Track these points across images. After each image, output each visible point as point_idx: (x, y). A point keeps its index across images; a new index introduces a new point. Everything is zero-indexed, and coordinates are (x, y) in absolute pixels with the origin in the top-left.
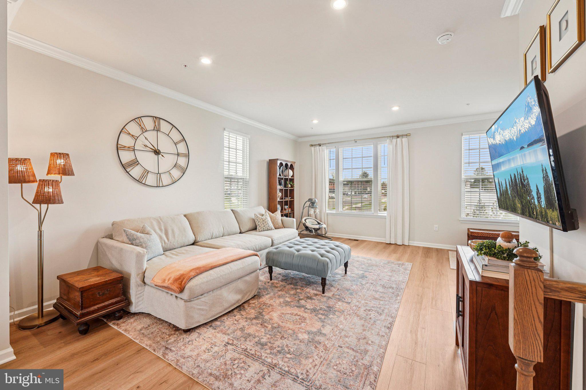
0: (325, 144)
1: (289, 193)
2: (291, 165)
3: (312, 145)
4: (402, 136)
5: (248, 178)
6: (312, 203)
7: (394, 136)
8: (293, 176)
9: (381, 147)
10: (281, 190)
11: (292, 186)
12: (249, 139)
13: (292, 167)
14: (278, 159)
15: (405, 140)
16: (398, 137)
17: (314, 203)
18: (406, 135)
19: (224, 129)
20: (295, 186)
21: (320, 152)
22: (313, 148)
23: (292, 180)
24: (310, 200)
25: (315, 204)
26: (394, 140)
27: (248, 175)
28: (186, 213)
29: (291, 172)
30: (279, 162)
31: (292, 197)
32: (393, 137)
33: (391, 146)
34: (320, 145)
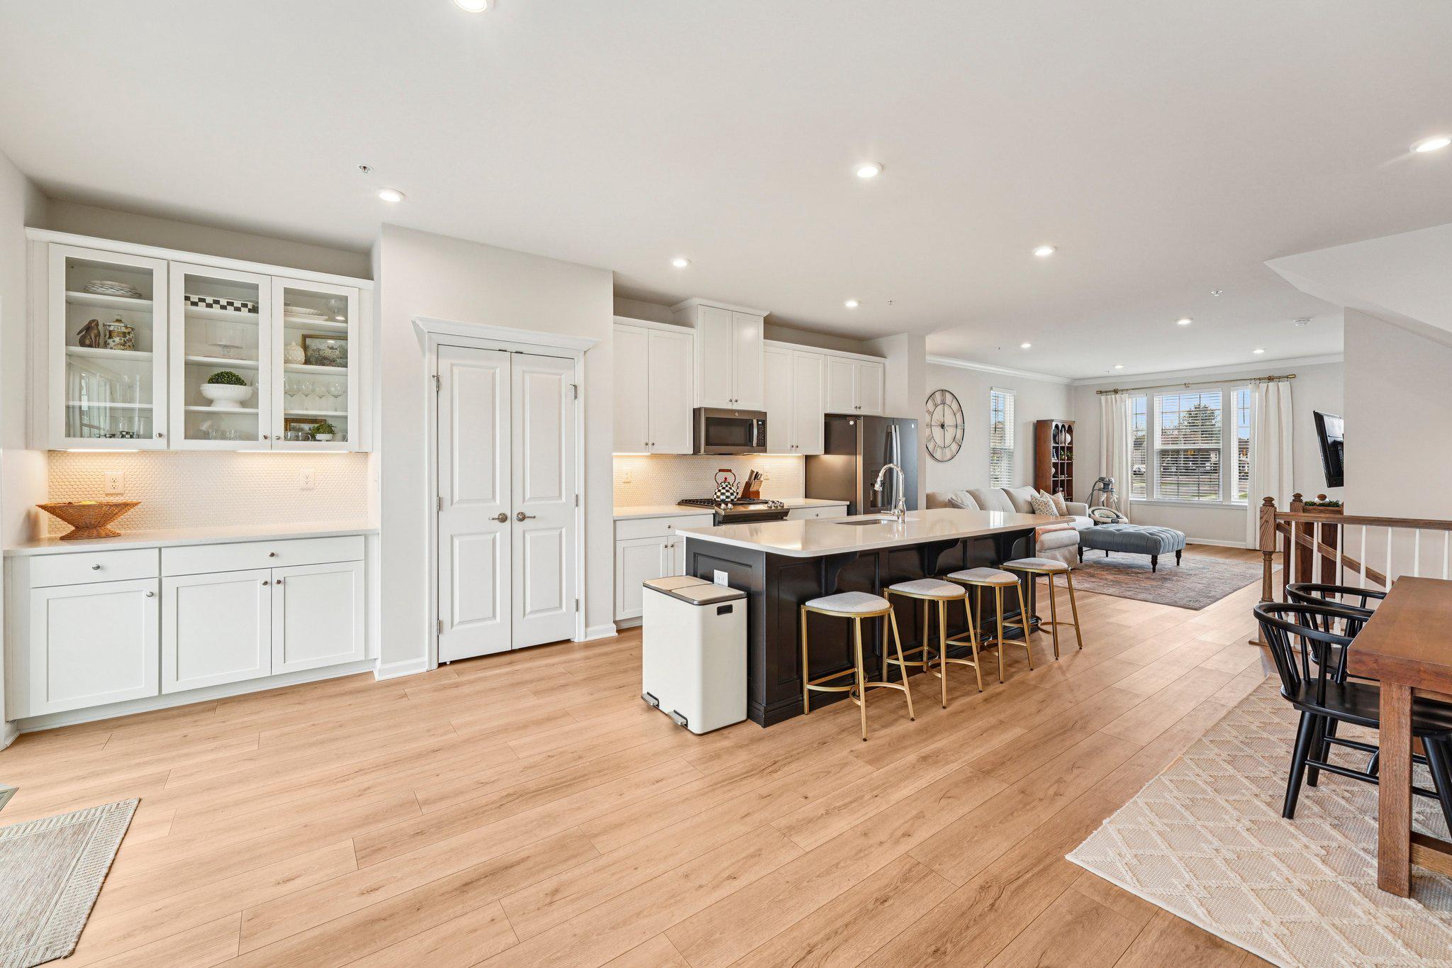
0: (1127, 390)
1: (1066, 468)
2: (1070, 427)
3: (1101, 392)
4: (1279, 378)
5: (1012, 447)
6: (1106, 486)
7: (1264, 379)
8: (1071, 443)
9: (1235, 396)
10: (1055, 465)
11: (1070, 458)
12: (1015, 396)
13: (1070, 430)
14: (1052, 421)
15: (1284, 386)
16: (1270, 379)
17: (1108, 485)
18: (1287, 377)
19: (992, 388)
20: (1074, 457)
21: (1118, 402)
22: (1103, 398)
23: (1070, 449)
24: (1102, 479)
25: (1110, 487)
26: (1263, 386)
27: (1012, 444)
28: (972, 488)
29: (1068, 437)
30: (1054, 424)
31: (1070, 474)
32: (1260, 379)
33: (1257, 394)
34: (1116, 392)
